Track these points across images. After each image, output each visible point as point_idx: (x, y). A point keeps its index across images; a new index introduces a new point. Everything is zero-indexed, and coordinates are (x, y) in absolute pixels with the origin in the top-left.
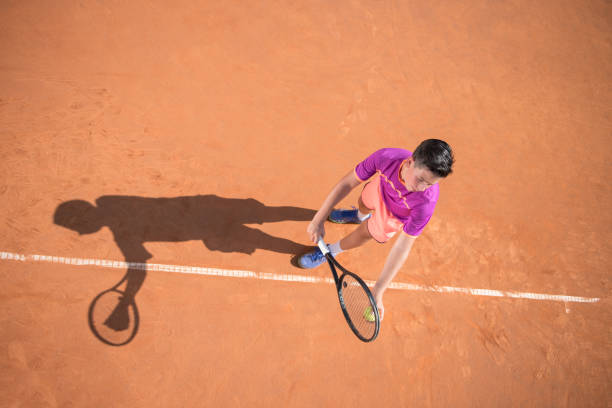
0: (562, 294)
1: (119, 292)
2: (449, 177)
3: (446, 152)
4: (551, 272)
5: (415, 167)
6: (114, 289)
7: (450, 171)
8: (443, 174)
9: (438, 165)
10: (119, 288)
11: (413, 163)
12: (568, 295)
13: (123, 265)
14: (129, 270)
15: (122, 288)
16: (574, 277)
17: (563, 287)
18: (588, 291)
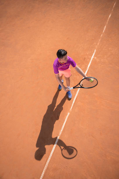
0: (91, 58)
1: (63, 149)
2: (67, 52)
3: (62, 51)
4: (85, 58)
5: (62, 59)
6: (62, 150)
7: (66, 51)
8: (66, 53)
9: (64, 53)
10: (62, 149)
11: (61, 59)
12: (92, 56)
13: (55, 145)
14: (57, 144)
15: (62, 148)
16: (88, 53)
17: (90, 57)
18: (92, 51)
